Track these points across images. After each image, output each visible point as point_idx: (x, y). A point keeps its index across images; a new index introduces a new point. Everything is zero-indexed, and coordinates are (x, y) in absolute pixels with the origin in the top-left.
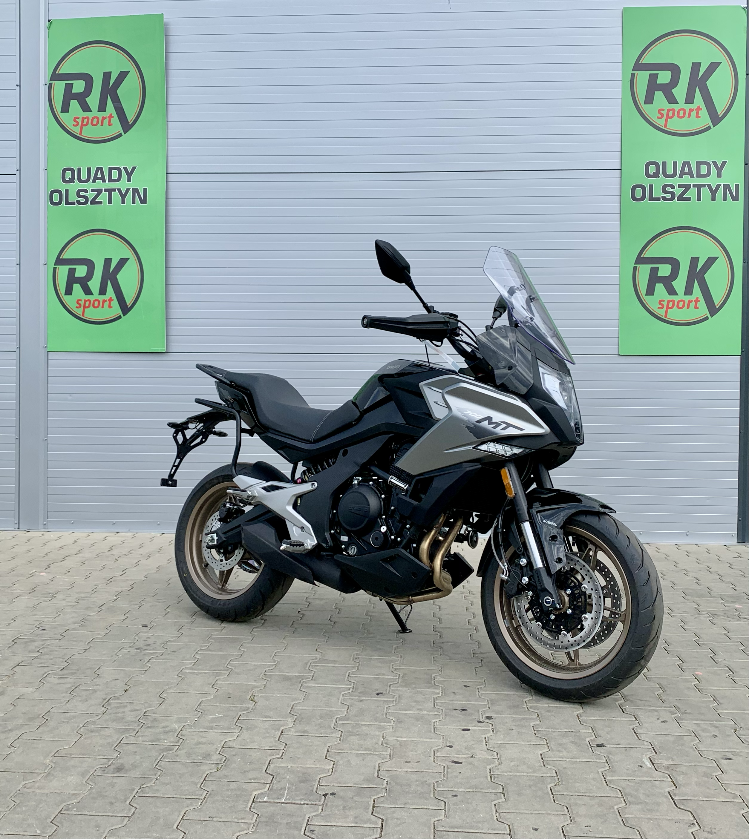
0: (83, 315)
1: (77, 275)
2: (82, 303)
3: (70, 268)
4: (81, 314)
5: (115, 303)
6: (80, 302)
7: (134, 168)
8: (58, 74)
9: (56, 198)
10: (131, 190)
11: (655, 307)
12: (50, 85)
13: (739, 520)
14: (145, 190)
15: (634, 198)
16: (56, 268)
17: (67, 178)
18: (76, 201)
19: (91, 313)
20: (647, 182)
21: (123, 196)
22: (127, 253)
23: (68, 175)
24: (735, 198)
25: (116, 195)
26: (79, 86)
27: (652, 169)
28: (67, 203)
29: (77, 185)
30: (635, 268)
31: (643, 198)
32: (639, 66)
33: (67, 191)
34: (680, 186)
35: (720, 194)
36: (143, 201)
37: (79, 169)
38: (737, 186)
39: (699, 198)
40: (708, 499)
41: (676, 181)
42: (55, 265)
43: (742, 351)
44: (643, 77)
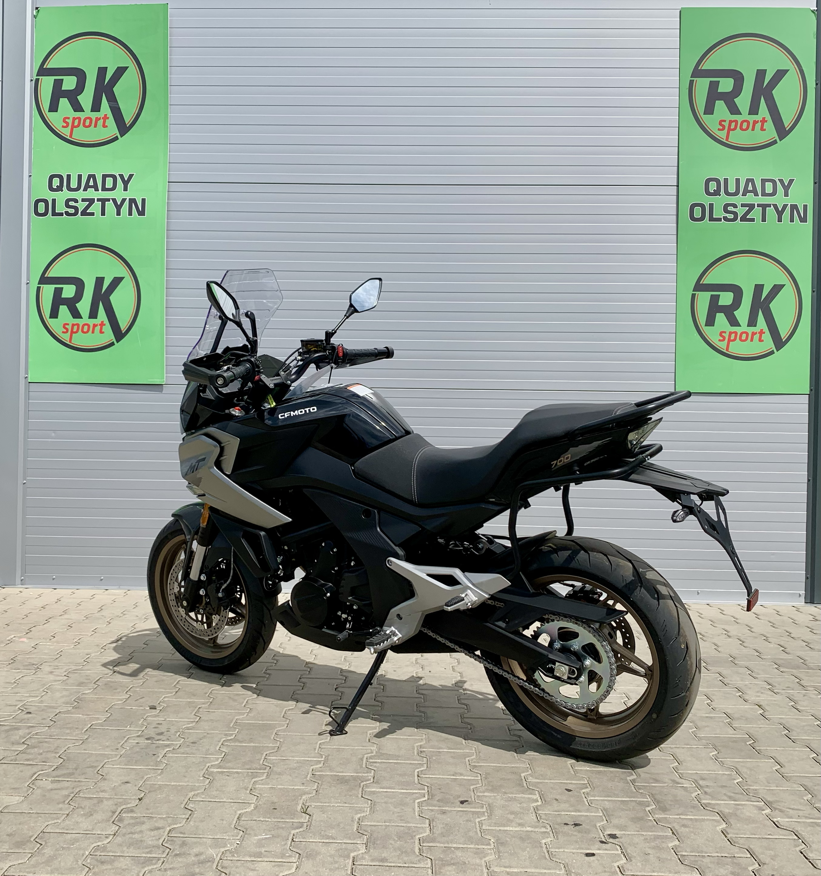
0: (70, 341)
1: (63, 296)
2: (69, 327)
3: (55, 288)
4: (68, 339)
5: (108, 328)
6: (67, 326)
7: (131, 176)
8: (46, 68)
9: (41, 207)
10: (127, 200)
11: (715, 339)
12: (37, 80)
13: (807, 578)
14: (144, 201)
15: (693, 218)
16: (40, 287)
17: (54, 186)
18: (64, 212)
19: (79, 339)
20: (707, 200)
21: (119, 208)
22: (122, 272)
23: (56, 182)
24: (803, 220)
25: (110, 206)
26: (70, 83)
27: (713, 187)
28: (54, 214)
29: (65, 194)
30: (693, 296)
31: (702, 219)
32: (698, 73)
33: (54, 201)
34: (743, 205)
35: (787, 214)
36: (141, 213)
37: (69, 176)
38: (805, 207)
39: (764, 220)
40: (773, 554)
41: (739, 200)
42: (38, 284)
43: (811, 390)
44: (703, 85)
